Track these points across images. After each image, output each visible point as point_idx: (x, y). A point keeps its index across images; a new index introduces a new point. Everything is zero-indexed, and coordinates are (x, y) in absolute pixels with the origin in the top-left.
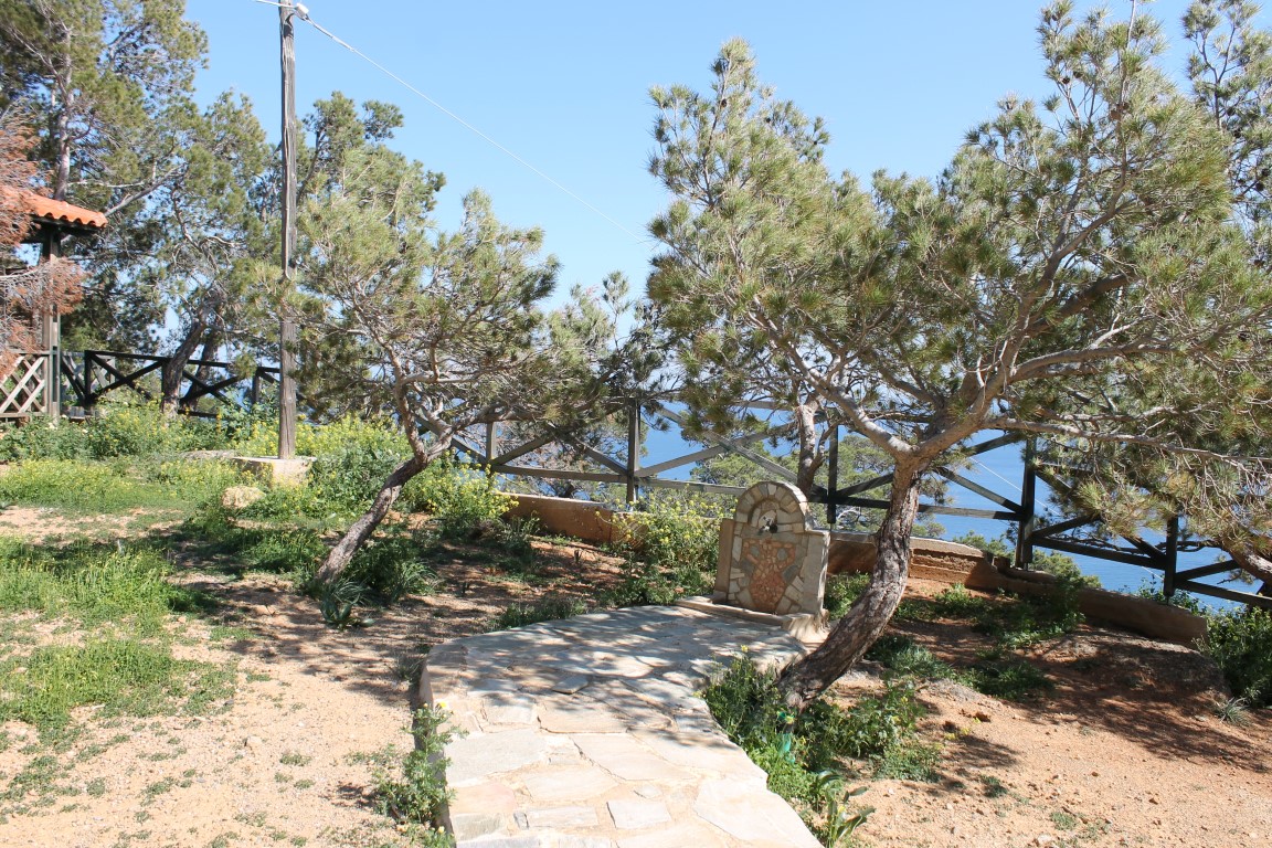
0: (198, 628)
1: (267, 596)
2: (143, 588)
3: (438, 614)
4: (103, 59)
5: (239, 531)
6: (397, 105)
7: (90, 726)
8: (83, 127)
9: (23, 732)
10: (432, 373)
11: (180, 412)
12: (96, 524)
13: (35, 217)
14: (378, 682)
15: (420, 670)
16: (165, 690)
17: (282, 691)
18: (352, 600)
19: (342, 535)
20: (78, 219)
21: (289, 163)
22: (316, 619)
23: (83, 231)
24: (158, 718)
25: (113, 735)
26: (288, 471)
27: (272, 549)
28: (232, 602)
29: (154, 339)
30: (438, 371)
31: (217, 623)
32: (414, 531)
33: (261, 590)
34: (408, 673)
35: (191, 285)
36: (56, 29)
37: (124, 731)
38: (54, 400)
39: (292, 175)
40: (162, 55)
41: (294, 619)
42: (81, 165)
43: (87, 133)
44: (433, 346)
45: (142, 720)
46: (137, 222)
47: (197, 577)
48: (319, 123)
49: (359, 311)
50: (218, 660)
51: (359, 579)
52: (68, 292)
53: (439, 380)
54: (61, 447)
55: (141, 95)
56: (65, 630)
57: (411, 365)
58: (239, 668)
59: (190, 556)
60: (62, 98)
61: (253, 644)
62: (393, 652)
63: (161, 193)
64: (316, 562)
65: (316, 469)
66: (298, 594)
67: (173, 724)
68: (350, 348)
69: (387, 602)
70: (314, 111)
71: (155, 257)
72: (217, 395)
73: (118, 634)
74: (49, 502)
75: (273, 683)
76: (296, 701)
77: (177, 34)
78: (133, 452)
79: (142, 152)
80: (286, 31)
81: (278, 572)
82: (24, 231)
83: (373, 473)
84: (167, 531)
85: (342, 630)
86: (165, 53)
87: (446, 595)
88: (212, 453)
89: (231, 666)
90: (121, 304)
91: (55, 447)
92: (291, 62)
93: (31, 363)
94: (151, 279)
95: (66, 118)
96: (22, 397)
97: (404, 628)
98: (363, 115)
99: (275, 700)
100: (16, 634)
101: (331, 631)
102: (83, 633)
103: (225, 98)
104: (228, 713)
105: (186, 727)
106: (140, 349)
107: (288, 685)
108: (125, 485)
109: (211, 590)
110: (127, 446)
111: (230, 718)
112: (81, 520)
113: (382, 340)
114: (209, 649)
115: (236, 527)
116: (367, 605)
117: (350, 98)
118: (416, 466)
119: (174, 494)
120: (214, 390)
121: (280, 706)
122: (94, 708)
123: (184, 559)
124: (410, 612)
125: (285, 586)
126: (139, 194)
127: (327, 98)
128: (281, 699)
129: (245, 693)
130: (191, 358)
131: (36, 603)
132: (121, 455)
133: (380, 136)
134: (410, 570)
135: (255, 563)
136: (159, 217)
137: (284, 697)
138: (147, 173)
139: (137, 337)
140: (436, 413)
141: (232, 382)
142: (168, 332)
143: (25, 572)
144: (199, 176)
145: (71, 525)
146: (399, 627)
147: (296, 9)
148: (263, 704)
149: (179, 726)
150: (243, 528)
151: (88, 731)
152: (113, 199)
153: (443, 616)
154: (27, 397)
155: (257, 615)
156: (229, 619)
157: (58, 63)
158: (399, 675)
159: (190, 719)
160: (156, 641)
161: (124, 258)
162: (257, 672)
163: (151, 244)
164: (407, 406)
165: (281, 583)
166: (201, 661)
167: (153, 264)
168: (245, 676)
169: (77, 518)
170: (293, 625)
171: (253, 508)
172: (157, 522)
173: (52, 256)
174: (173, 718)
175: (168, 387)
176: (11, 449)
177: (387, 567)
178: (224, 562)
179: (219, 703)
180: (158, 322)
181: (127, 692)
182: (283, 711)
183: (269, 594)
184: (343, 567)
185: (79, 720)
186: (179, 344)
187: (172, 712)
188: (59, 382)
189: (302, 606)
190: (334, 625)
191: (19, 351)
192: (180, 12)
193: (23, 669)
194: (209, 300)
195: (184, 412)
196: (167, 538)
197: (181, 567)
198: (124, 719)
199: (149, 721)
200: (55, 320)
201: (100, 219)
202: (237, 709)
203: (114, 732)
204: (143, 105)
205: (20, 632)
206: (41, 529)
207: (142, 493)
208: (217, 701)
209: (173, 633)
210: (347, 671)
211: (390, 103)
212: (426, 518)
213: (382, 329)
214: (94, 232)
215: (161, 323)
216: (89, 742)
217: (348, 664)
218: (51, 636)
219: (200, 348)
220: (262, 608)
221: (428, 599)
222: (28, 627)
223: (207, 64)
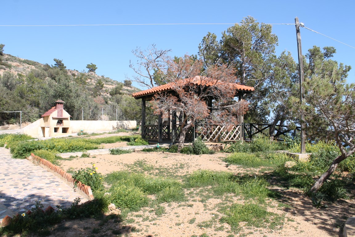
0: (275, 203)
1: (296, 195)
2: (261, 190)
3: (350, 206)
4: (252, 48)
5: (288, 174)
6: (334, 47)
7: (244, 228)
8: (248, 66)
9: (227, 227)
10: (347, 128)
11: (274, 139)
12: (251, 170)
13: (237, 90)
14: (328, 227)
15: (343, 225)
16: (264, 220)
17: (297, 226)
18: (321, 199)
19: (319, 177)
20: (247, 89)
21: (301, 68)
22: (310, 204)
23: (248, 92)
24: (261, 228)
25: (249, 231)
26: (304, 157)
27: (298, 180)
28: (285, 196)
29: (267, 120)
30: (349, 128)
31: (280, 202)
32: (343, 177)
33: (294, 193)
34: (339, 226)
35: (276, 104)
36: (241, 42)
37: (252, 231)
38: (242, 136)
39: (302, 71)
40: (266, 44)
41: (303, 203)
42: (248, 75)
43: (249, 67)
44: (347, 120)
45: (257, 228)
46: (262, 89)
47: (275, 188)
48: (310, 56)
49: (322, 110)
50: (279, 213)
51: (323, 192)
52: (245, 108)
53: (350, 131)
54: (244, 149)
55: (262, 56)
56: (240, 199)
57: (340, 126)
58: (285, 216)
59: (274, 181)
60: (243, 60)
61: (290, 209)
62: (334, 218)
63: (267, 81)
64: (311, 185)
65: (312, 156)
66: (305, 195)
67: (265, 231)
68: (320, 121)
69: (333, 200)
70: (308, 52)
71: (267, 98)
72: (284, 135)
73: (253, 202)
74: (239, 164)
75: (295, 222)
76: (301, 230)
77: (270, 38)
78: (261, 150)
79: (263, 70)
80: (298, 31)
81: (299, 188)
82: (234, 94)
83: (330, 158)
84: (269, 173)
85: (317, 208)
86: (267, 43)
87: (354, 200)
88: (282, 151)
89: (283, 215)
90: (259, 110)
91: (242, 149)
92: (300, 39)
93: (237, 127)
94: (266, 103)
95: (244, 64)
96: (235, 136)
97: (338, 210)
98: (323, 51)
99: (295, 228)
100: (228, 199)
101: (314, 208)
102: (244, 201)
103: (283, 53)
104: (281, 230)
105: (269, 232)
106: (264, 122)
107: (299, 224)
108: (258, 160)
109: (279, 192)
110: (260, 149)
111: (281, 232)
112: (247, 169)
113: (330, 118)
114: (278, 209)
115: (288, 173)
116: (326, 201)
117: (318, 47)
118: (343, 157)
119: (271, 163)
120: (283, 133)
121: (297, 231)
122: (245, 223)
123: (273, 182)
124: (341, 205)
125: (301, 192)
126: (262, 81)
127: (312, 48)
128: (297, 228)
129: (286, 224)
130: (277, 124)
131: (234, 191)
132: (258, 151)
133: (329, 57)
134: (341, 191)
135: (292, 184)
136: (268, 87)
137: (298, 228)
138: (264, 75)
139: (263, 119)
140: (349, 141)
141: (288, 131)
142: (271, 117)
143: (232, 183)
144: (277, 75)
145: (244, 170)
146: (337, 209)
147: (300, 24)
148: (291, 229)
149: (267, 232)
150: (290, 174)
151: (243, 229)
152: (256, 83)
153: (352, 207)
154: (236, 136)
155: (292, 200)
156: (284, 201)
157: (242, 51)
158: (336, 226)
159: (270, 230)
160: (263, 205)
161: (259, 99)
162: (290, 219)
163: (266, 94)
164: (339, 139)
165: (300, 191)
166: (275, 213)
167: (266, 100)
168: (287, 219)
169: (246, 168)
170: (302, 205)
171: (293, 168)
172: (266, 171)
173: (241, 99)
174: (266, 229)
175: (271, 133)
176: (232, 149)
177: (333, 189)
178: (284, 183)
179: (279, 227)
180: (268, 115)
181: (254, 219)
182: (297, 232)
183: (296, 194)
184: (319, 188)
185: (241, 225)
186: (274, 121)
187: (265, 227)
188: (243, 132)
189: (306, 199)
190: (315, 206)
191: (233, 124)
192: (270, 32)
193: (229, 209)
194: (281, 108)
195: (275, 140)
196: (269, 175)
197: (272, 184)
198: (252, 227)
199: (259, 229)
200: (242, 116)
201: (252, 89)
202: (284, 229)
203: (250, 231)
204: (262, 58)
205: (230, 199)
206: (237, 171)
207: (263, 162)
208: (278, 226)
209: (268, 203)
210: (318, 222)
211: (331, 46)
212: (347, 173)
213: (330, 115)
214: (251, 92)
215: (269, 115)
216: (243, 233)
217: (319, 219)
218: (237, 201)
219: (279, 122)
220: (293, 198)
221: (347, 201)
222: (231, 197)
223: (278, 44)
